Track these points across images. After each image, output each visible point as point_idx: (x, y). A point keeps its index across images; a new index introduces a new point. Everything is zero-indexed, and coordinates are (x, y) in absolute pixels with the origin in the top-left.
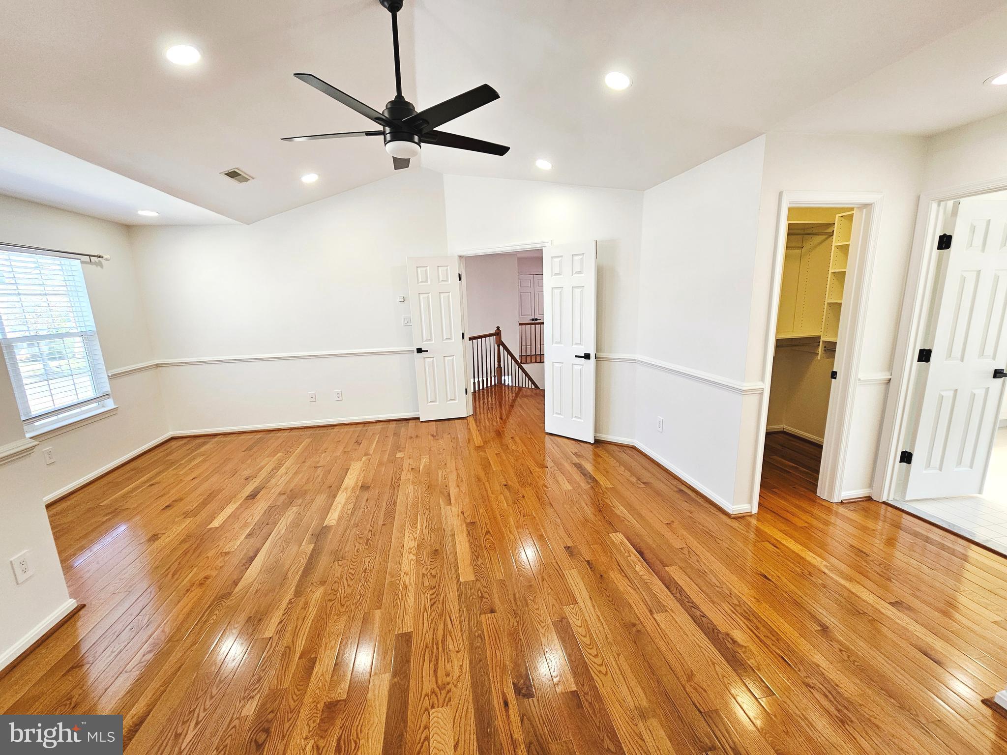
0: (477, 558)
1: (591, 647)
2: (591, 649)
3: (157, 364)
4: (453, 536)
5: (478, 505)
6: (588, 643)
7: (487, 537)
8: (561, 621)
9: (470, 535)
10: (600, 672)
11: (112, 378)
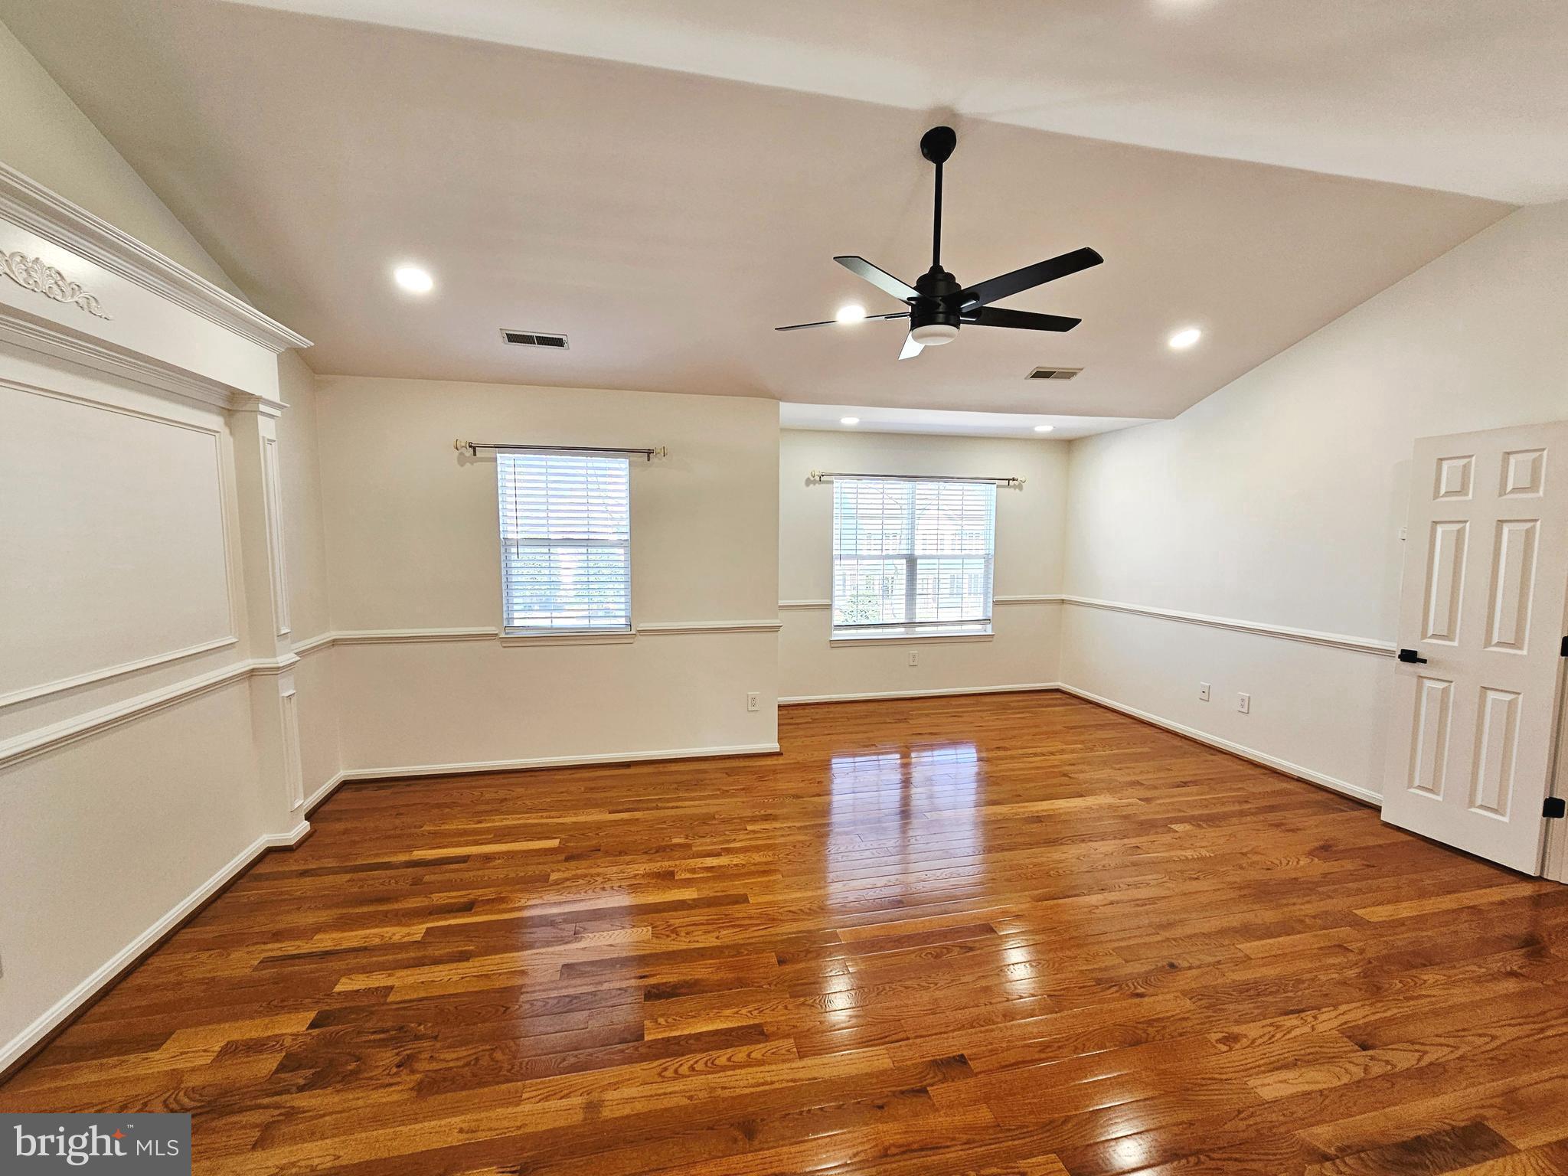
1: (709, 1064)
2: (706, 1063)
3: (1063, 600)
6: (717, 1062)
8: (762, 1033)
10: (666, 1069)
11: (996, 603)
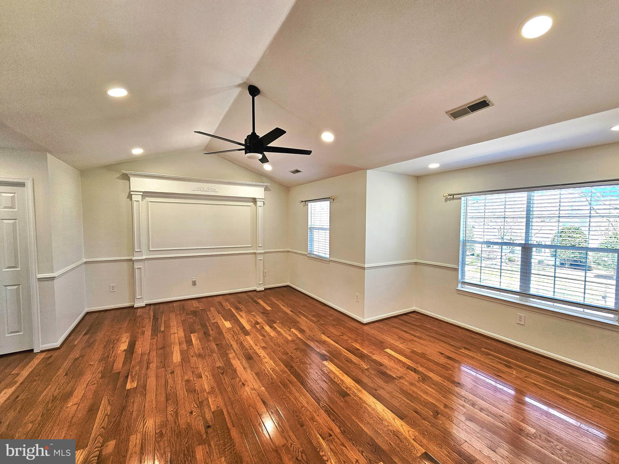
0: (226, 360)
4: (244, 368)
5: (234, 394)
7: (222, 371)
9: (234, 370)
